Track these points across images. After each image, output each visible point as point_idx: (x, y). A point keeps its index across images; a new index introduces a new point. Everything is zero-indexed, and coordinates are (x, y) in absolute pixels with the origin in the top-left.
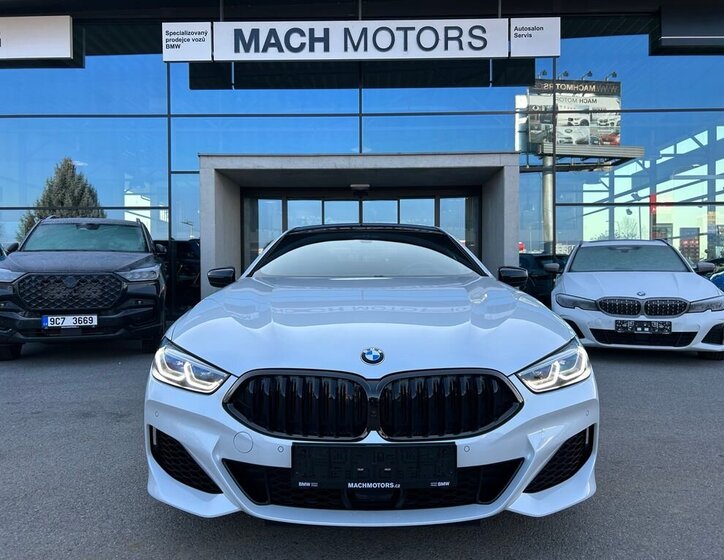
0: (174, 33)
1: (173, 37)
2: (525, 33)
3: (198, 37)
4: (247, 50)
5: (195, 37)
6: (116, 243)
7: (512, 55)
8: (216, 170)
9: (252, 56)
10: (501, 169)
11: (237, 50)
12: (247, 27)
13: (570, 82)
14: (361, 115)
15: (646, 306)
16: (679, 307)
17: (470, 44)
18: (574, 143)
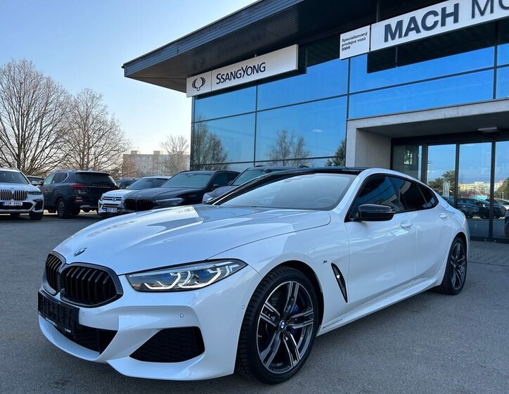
0: (347, 39)
1: (347, 42)
3: (361, 38)
4: (393, 38)
5: (359, 38)
9: (398, 41)
11: (386, 40)
12: (393, 22)
14: (495, 68)
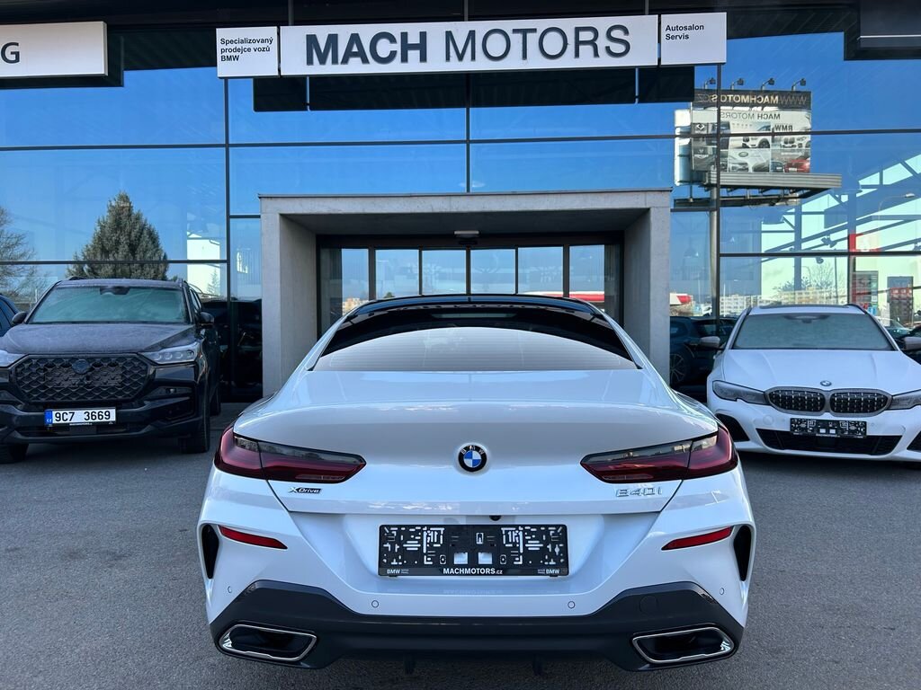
0: (231, 42)
1: (230, 46)
2: (680, 33)
3: (261, 45)
4: (322, 61)
5: (257, 45)
6: (148, 313)
7: (662, 63)
8: (282, 215)
9: (329, 69)
10: (648, 210)
11: (310, 62)
12: (322, 32)
13: (745, 93)
14: (468, 142)
15: (832, 400)
16: (877, 402)
17: (608, 49)
18: (751, 170)
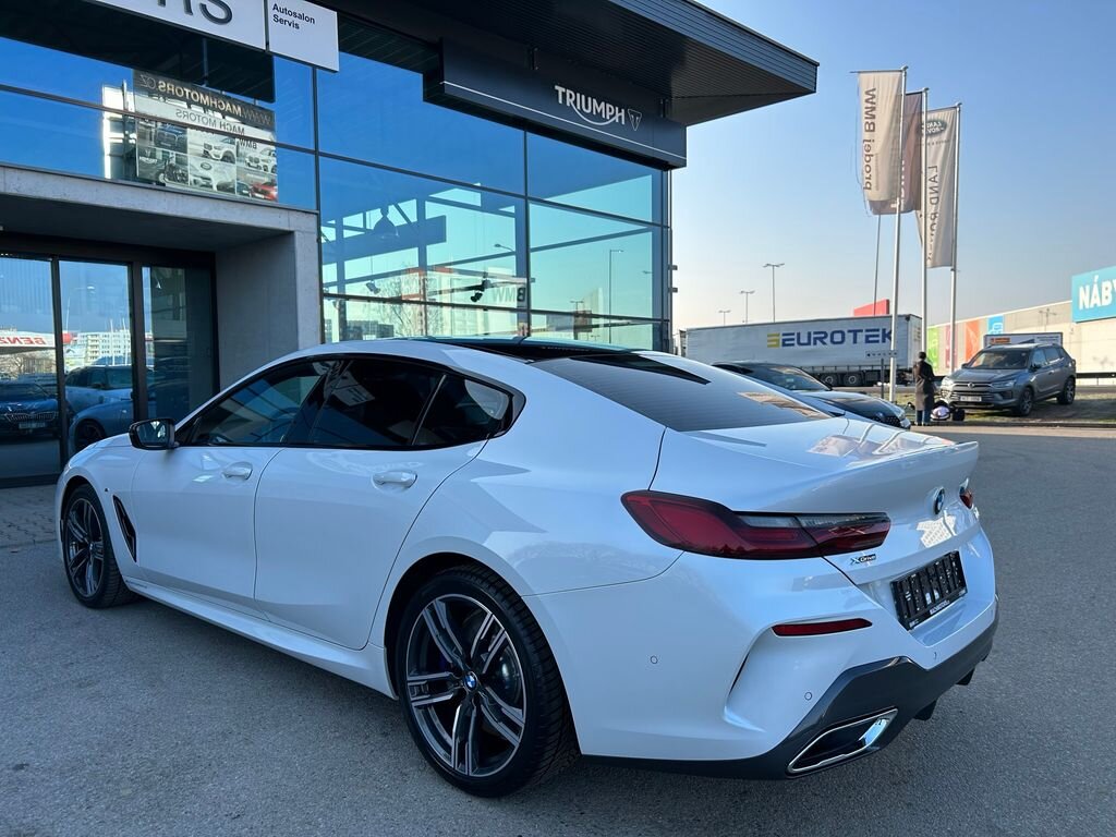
2: (289, 19)
7: (270, 49)
10: (290, 234)
13: (205, 92)
17: (203, 7)
18: (215, 188)
